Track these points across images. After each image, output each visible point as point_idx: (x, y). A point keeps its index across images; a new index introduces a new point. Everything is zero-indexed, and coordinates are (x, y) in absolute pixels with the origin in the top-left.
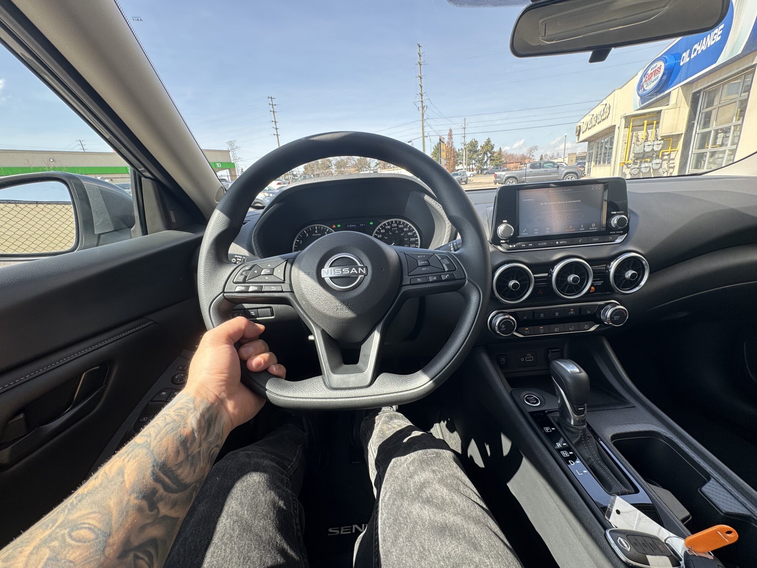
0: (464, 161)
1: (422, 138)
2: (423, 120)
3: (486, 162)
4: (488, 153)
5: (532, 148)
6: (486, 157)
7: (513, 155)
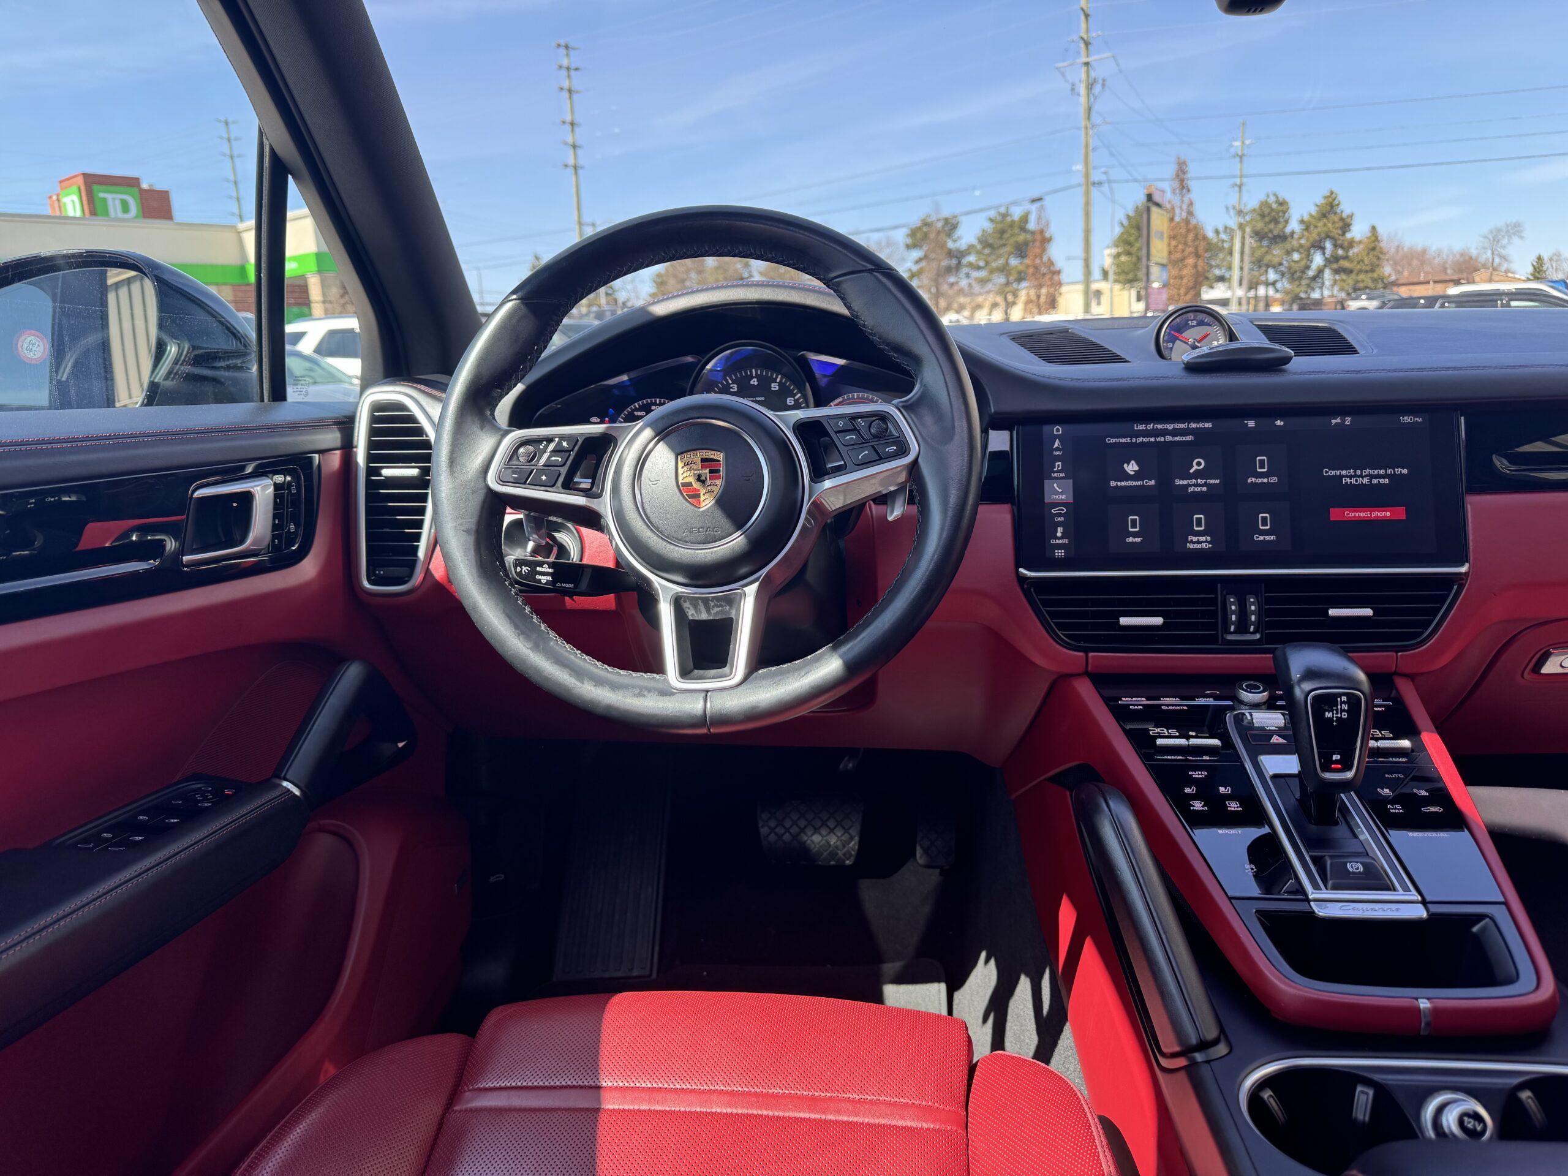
1: (1082, 189)
2: (1088, 128)
4: (1328, 245)
5: (1499, 230)
6: (1318, 260)
7: (1424, 252)
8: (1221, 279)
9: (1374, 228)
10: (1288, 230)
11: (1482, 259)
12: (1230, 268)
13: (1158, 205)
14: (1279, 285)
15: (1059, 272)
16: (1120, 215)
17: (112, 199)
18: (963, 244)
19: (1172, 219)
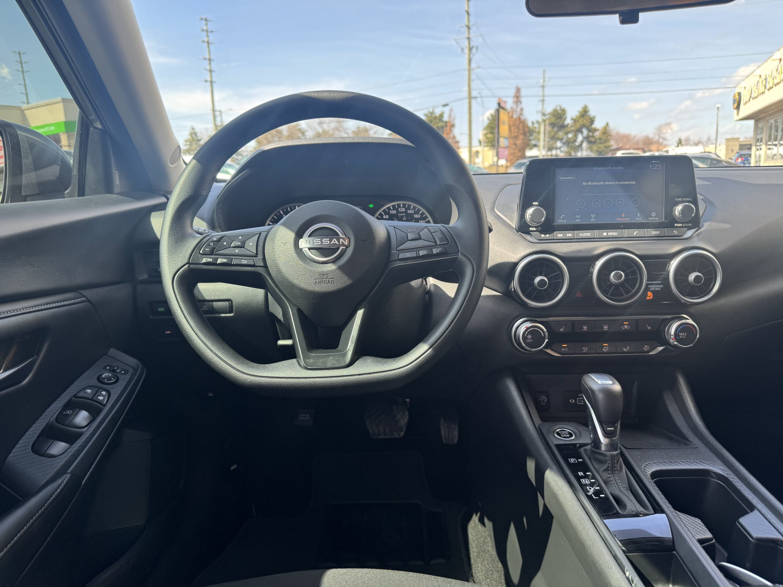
0: (541, 143)
1: (467, 101)
2: (469, 70)
3: (581, 145)
4: (585, 132)
5: (662, 126)
6: (580, 138)
8: (535, 146)
9: (607, 123)
10: (566, 123)
11: (654, 139)
12: (539, 140)
13: (504, 109)
14: (562, 149)
19: (511, 117)
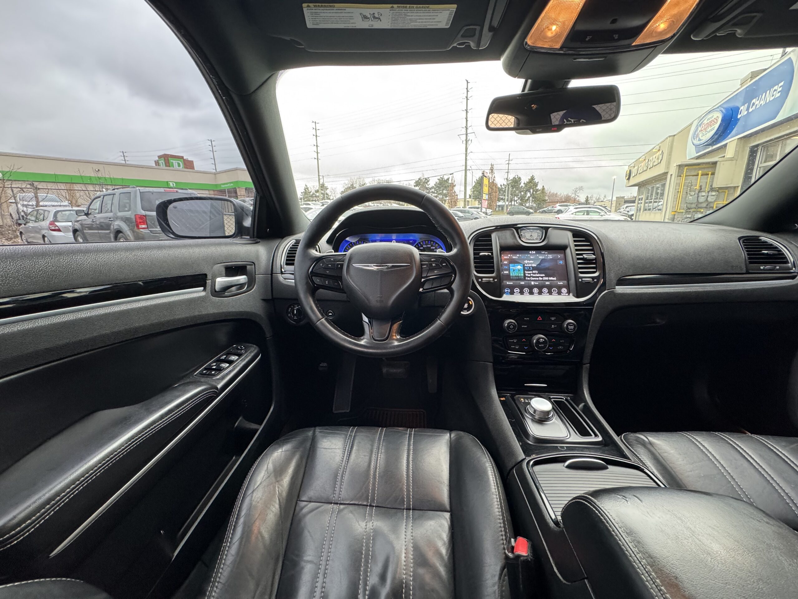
1: (464, 171)
2: (466, 154)
3: (528, 200)
4: (532, 191)
5: (577, 188)
6: (529, 195)
7: (557, 194)
8: (502, 199)
9: (543, 186)
10: (521, 186)
11: (572, 196)
12: (505, 196)
13: (486, 177)
14: (518, 201)
15: (457, 195)
16: (475, 180)
17: (175, 162)
18: (430, 186)
19: (489, 181)
